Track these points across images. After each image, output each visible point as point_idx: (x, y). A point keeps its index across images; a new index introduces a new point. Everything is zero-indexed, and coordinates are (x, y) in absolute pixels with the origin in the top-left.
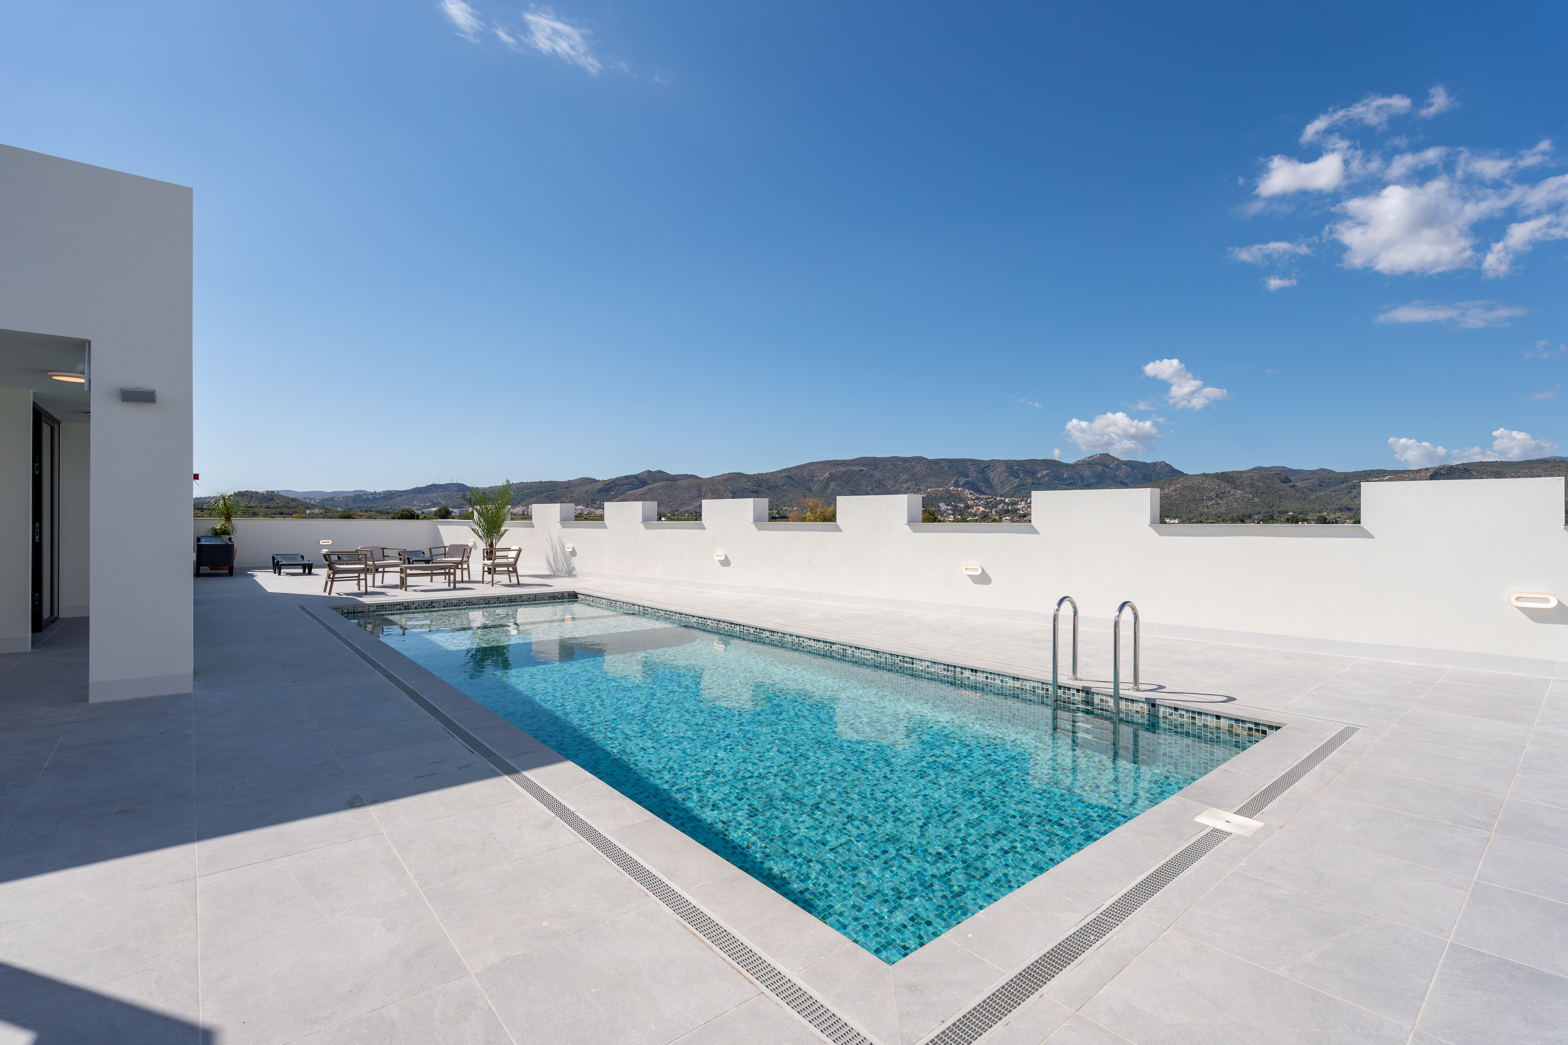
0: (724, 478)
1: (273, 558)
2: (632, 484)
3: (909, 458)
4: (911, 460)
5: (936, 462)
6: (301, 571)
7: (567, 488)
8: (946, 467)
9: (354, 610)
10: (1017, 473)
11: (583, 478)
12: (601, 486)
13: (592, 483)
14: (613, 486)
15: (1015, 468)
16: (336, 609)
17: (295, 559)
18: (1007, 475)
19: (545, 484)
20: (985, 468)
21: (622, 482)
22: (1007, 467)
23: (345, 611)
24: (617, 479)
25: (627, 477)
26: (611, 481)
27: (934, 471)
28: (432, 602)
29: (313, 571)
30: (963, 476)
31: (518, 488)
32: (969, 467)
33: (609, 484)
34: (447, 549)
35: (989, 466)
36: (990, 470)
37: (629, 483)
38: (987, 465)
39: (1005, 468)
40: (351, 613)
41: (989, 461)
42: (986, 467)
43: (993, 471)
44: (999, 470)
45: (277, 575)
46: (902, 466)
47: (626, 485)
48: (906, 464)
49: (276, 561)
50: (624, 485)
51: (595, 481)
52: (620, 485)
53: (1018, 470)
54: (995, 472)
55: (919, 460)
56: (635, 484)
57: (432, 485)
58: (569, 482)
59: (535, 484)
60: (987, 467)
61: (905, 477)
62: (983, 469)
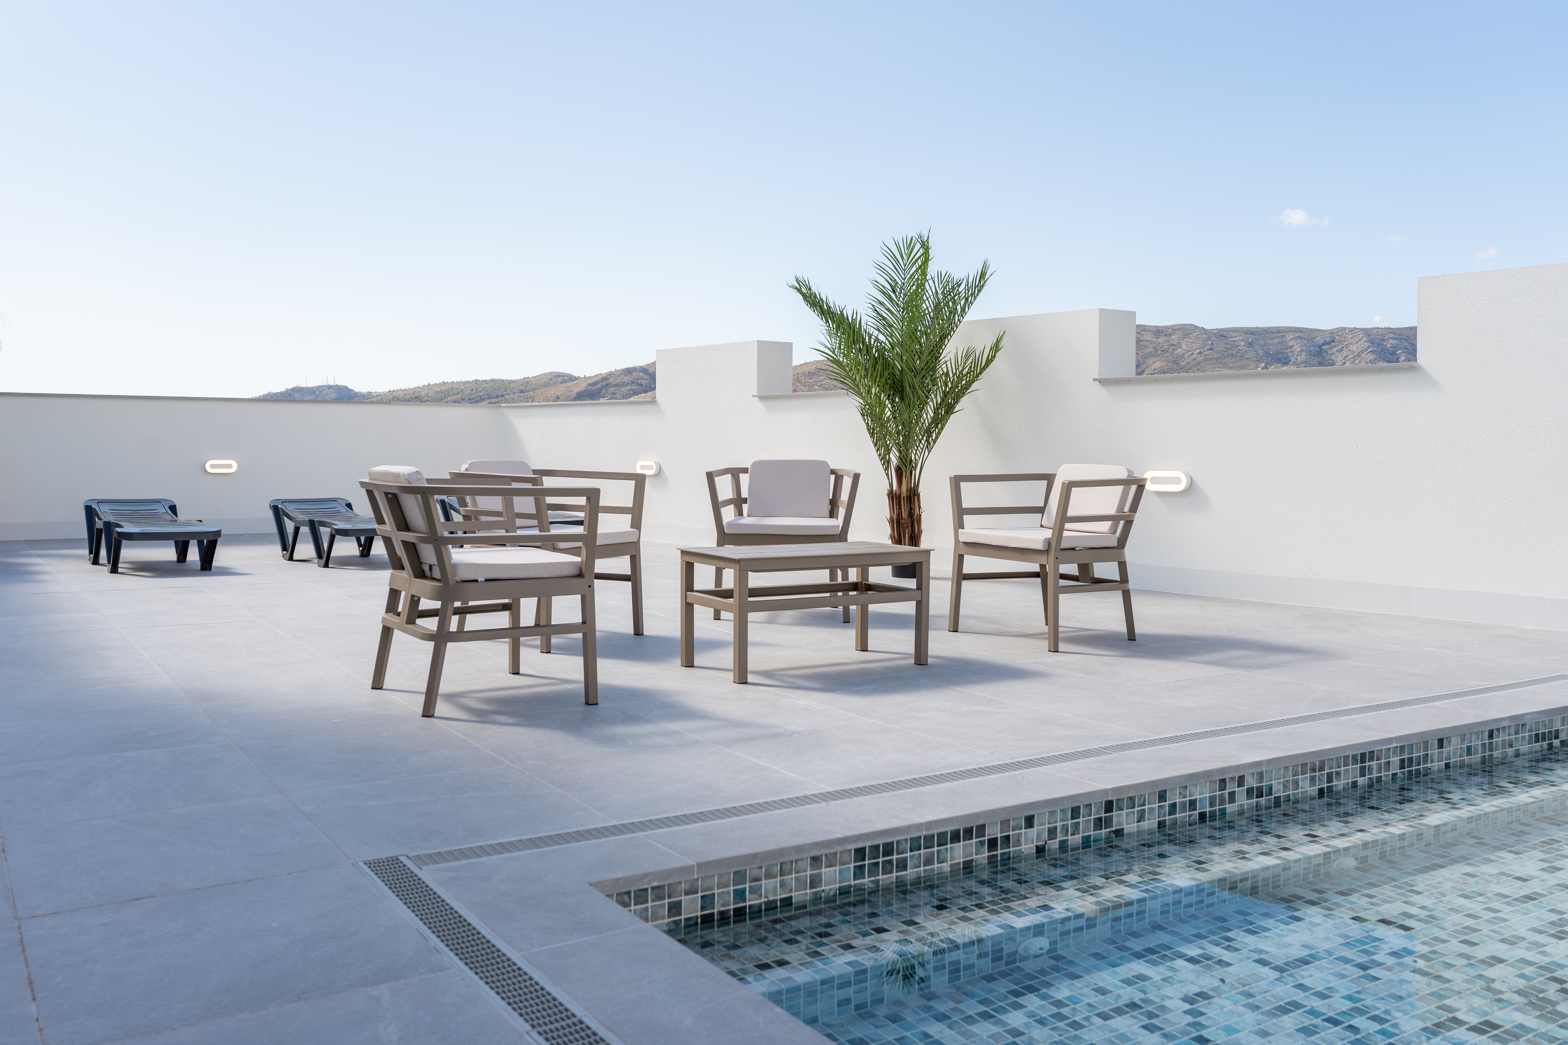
0: (806, 370)
1: (90, 513)
2: (638, 384)
3: (1167, 327)
4: (1170, 331)
5: (1222, 334)
6: (167, 553)
7: (522, 392)
8: (1242, 343)
9: (740, 895)
10: (1393, 354)
11: (551, 373)
12: (582, 387)
13: (565, 382)
14: (603, 387)
15: (1390, 343)
16: (641, 896)
17: (154, 517)
18: (1372, 357)
19: (484, 385)
20: (1323, 345)
21: (619, 380)
22: (1372, 342)
23: (692, 908)
24: (610, 374)
25: (628, 371)
26: (599, 378)
27: (1218, 352)
28: (1109, 806)
29: (222, 556)
30: (1279, 360)
31: (437, 392)
32: (1290, 343)
33: (596, 383)
34: (744, 479)
35: (1333, 341)
36: (1335, 349)
37: (633, 382)
38: (1328, 340)
39: (1367, 344)
40: (724, 917)
41: (1332, 332)
42: (1325, 343)
43: (1340, 351)
44: (1354, 347)
45: (104, 570)
46: (1152, 342)
47: (628, 384)
48: (1161, 340)
49: (99, 524)
50: (624, 384)
51: (572, 378)
52: (616, 385)
53: (1396, 347)
54: (1344, 353)
55: (1187, 331)
56: (644, 383)
57: (293, 389)
58: (526, 381)
59: (467, 385)
60: (1328, 343)
61: (1158, 365)
62: (1320, 347)
